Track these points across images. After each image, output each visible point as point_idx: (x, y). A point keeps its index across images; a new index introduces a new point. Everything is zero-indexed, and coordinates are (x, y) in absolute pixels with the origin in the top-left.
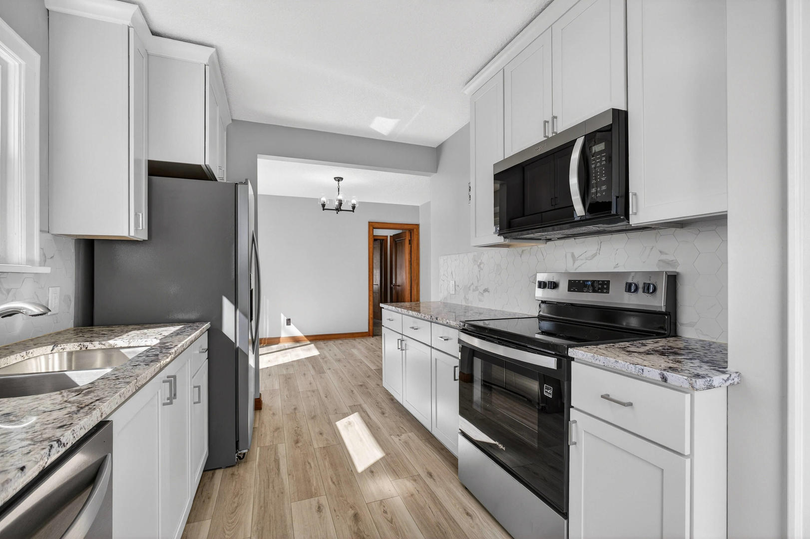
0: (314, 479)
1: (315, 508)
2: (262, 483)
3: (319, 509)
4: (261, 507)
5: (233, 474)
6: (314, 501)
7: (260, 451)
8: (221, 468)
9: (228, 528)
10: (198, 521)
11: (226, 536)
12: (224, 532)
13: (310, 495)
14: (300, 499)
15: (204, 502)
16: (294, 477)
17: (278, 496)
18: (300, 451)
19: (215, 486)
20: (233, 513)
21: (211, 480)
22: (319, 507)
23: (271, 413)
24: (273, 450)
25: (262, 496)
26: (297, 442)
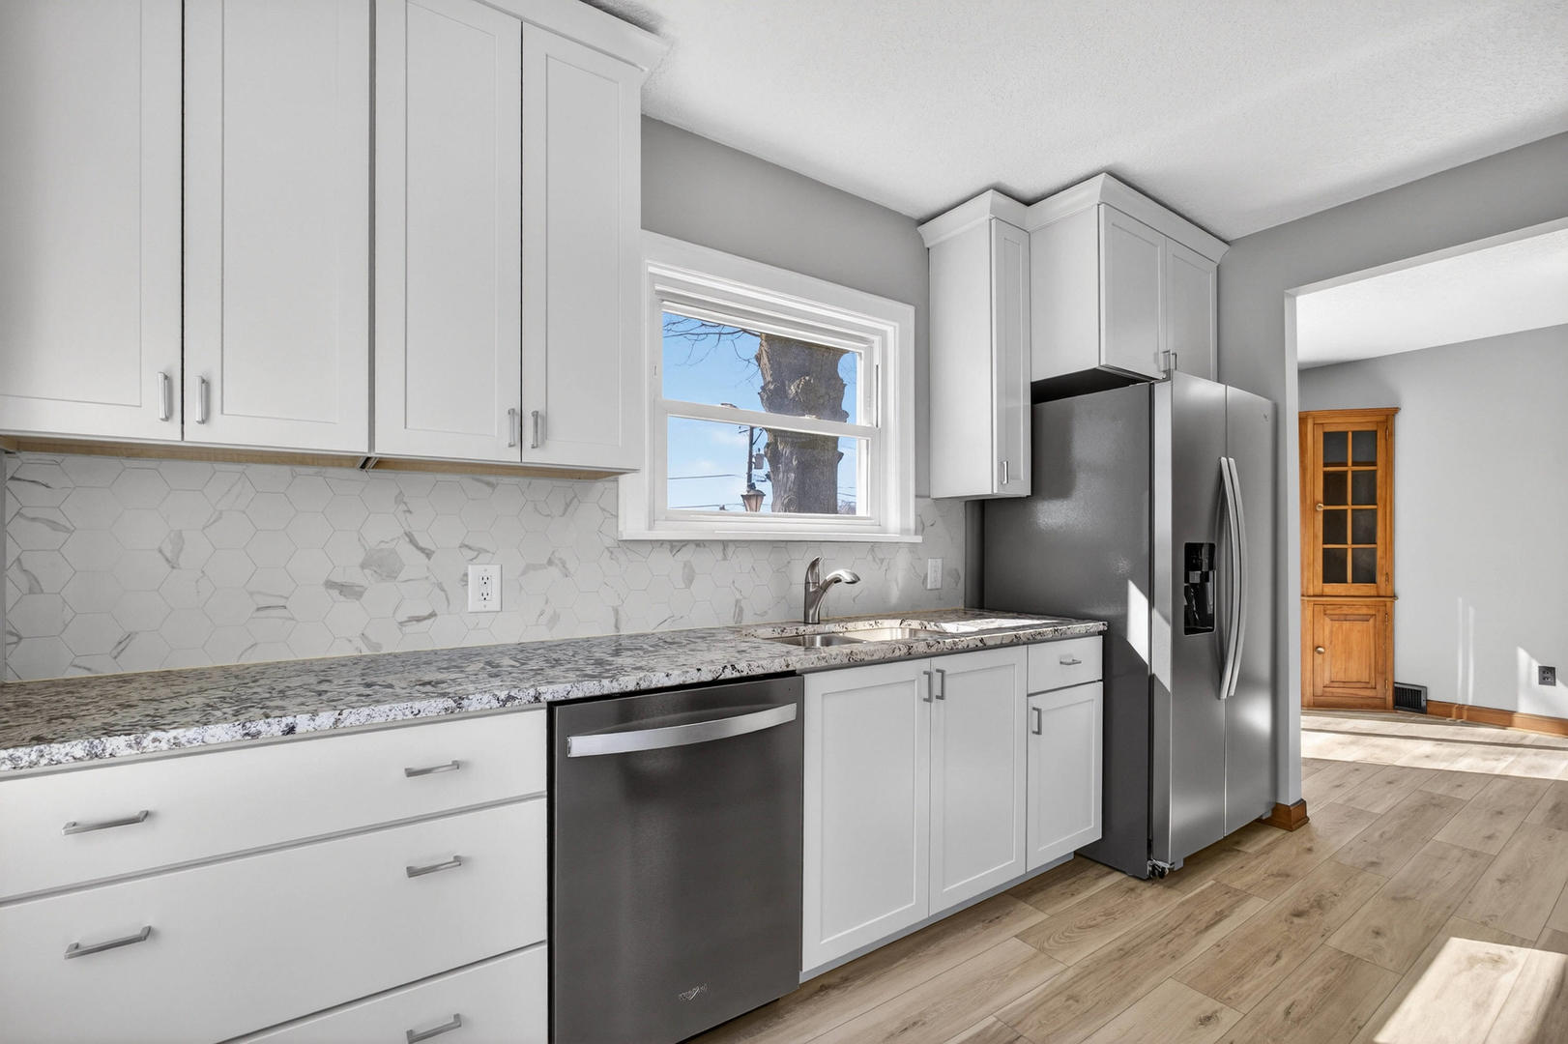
0: (1254, 982)
1: (1199, 1012)
2: (1161, 926)
3: (1207, 1020)
4: (1121, 950)
5: (1132, 890)
6: (1209, 1005)
7: (1212, 886)
8: (1124, 872)
9: (1057, 938)
10: (1037, 908)
11: (1046, 944)
12: (1049, 938)
13: (1215, 992)
14: (1192, 985)
15: (1063, 894)
16: (1220, 955)
17: (1162, 956)
18: (1286, 928)
19: (1095, 888)
20: (1079, 928)
21: (1096, 879)
22: (1209, 1018)
23: (1308, 845)
24: (1234, 899)
25: (1139, 940)
26: (1299, 914)
